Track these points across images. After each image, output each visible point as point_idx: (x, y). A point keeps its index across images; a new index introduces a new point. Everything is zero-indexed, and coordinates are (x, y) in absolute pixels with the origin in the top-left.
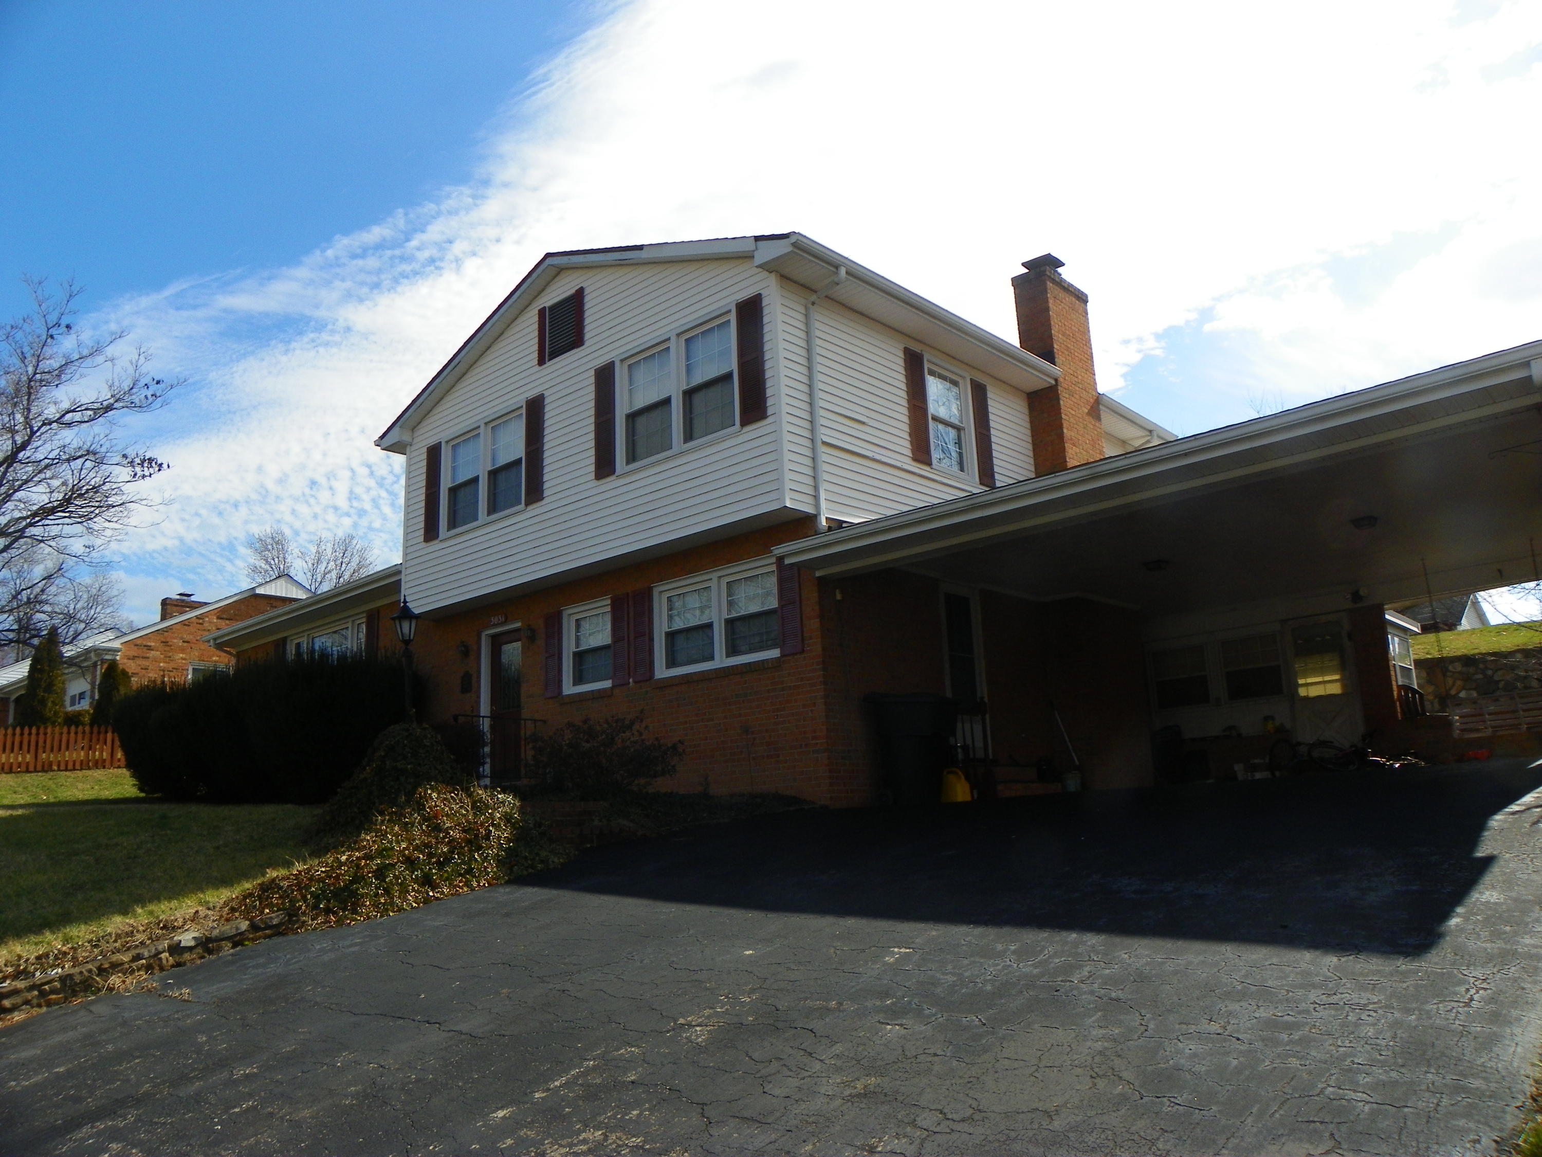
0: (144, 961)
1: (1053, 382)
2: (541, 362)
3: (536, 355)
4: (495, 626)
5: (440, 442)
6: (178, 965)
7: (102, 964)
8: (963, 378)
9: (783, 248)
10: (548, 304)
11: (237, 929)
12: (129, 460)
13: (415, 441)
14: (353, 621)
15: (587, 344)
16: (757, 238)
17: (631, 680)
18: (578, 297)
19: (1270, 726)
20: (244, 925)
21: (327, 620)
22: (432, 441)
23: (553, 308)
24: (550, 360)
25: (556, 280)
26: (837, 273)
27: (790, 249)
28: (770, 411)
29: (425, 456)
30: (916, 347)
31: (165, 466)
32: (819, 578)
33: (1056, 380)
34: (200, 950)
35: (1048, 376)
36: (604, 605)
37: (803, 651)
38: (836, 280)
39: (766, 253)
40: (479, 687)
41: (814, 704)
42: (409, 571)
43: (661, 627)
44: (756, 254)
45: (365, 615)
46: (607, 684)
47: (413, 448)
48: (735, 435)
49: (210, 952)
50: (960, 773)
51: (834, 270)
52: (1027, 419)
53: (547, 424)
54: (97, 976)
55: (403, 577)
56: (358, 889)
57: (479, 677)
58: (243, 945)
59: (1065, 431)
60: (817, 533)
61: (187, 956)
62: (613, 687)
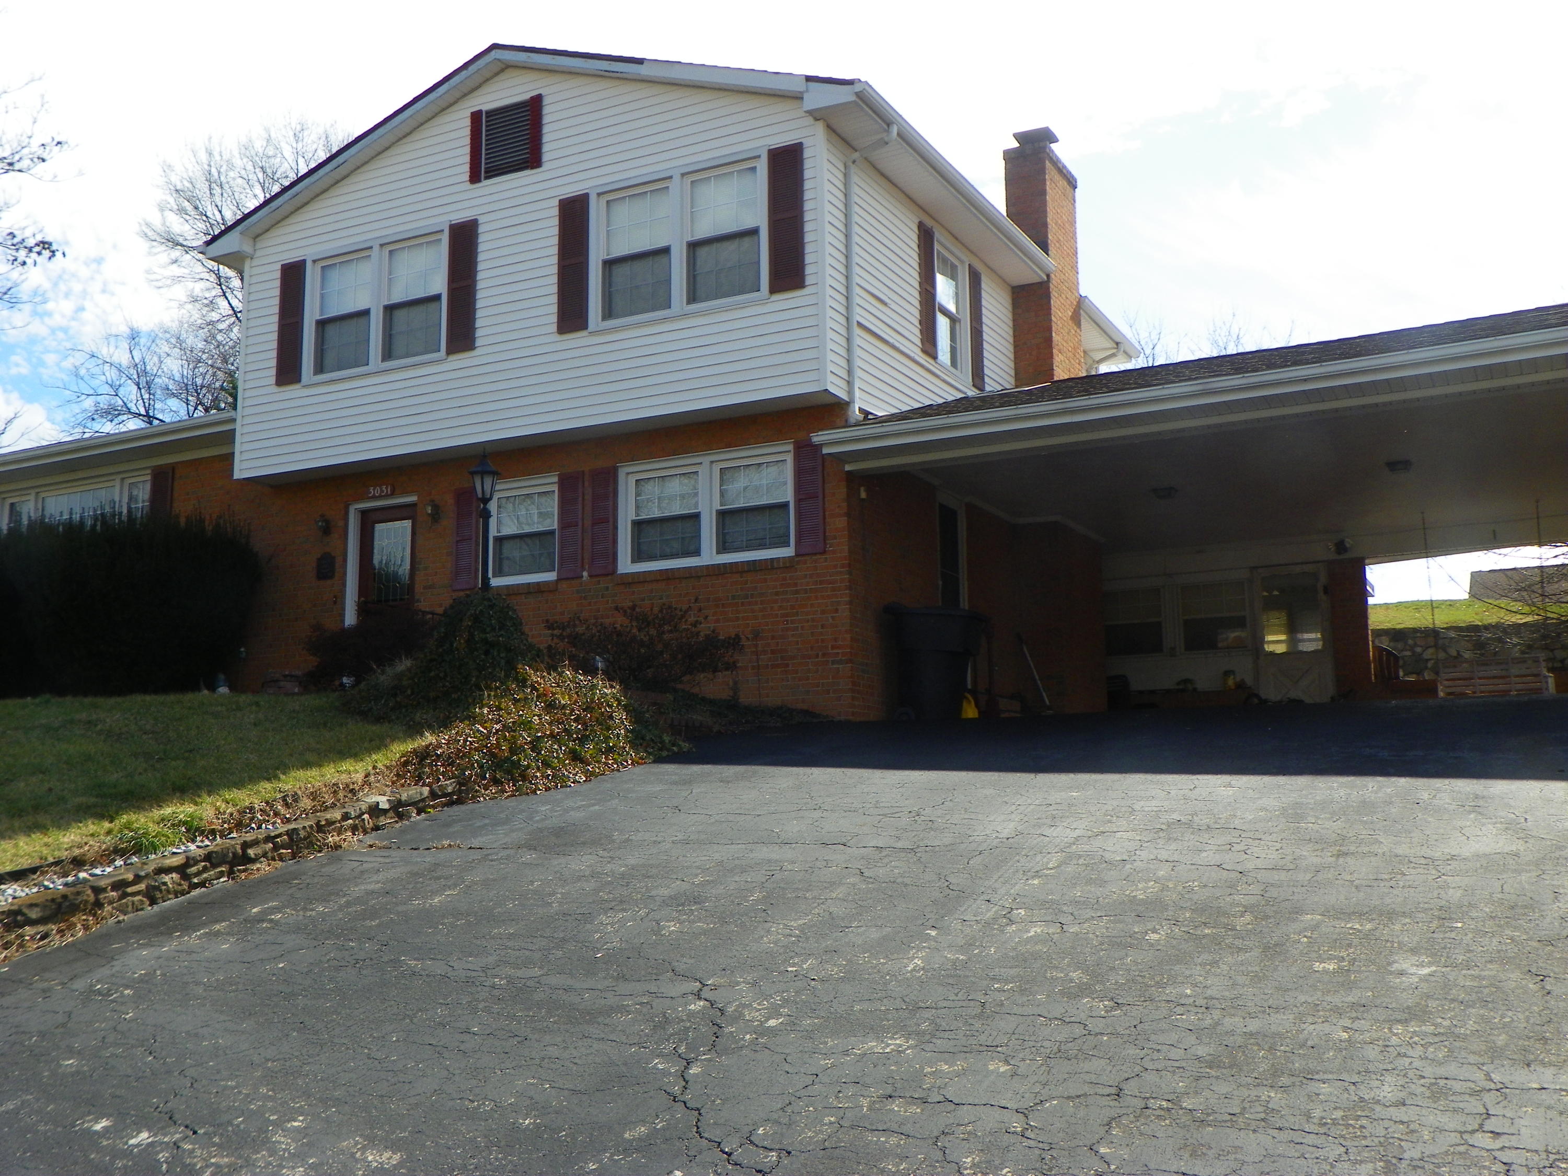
0: (350, 821)
1: (1045, 278)
2: (475, 177)
3: (467, 168)
4: (374, 498)
5: (304, 261)
6: (376, 828)
7: (319, 821)
8: (962, 262)
9: (844, 95)
10: (485, 108)
11: (421, 794)
12: (15, 241)
13: (258, 254)
14: (123, 479)
15: (545, 166)
16: (809, 79)
17: (585, 574)
18: (535, 105)
19: (1231, 682)
20: (426, 791)
21: (80, 475)
22: (291, 257)
23: (490, 113)
24: (487, 178)
25: (496, 79)
26: (888, 131)
27: (854, 98)
28: (809, 280)
29: (278, 275)
30: (929, 222)
31: (59, 255)
32: (849, 472)
33: (1048, 276)
34: (391, 814)
35: (1041, 269)
36: (549, 483)
37: (824, 552)
38: (886, 139)
39: (818, 98)
40: (345, 574)
41: (836, 611)
42: (247, 420)
43: (627, 514)
44: (806, 96)
45: (149, 471)
46: (551, 576)
47: (255, 262)
48: (762, 301)
49: (401, 816)
50: (971, 698)
51: (885, 127)
52: (1010, 315)
53: (481, 257)
54: (318, 832)
55: (238, 426)
56: (519, 760)
57: (345, 560)
58: (426, 812)
59: (1054, 334)
60: (847, 425)
61: (383, 821)
62: (559, 580)
